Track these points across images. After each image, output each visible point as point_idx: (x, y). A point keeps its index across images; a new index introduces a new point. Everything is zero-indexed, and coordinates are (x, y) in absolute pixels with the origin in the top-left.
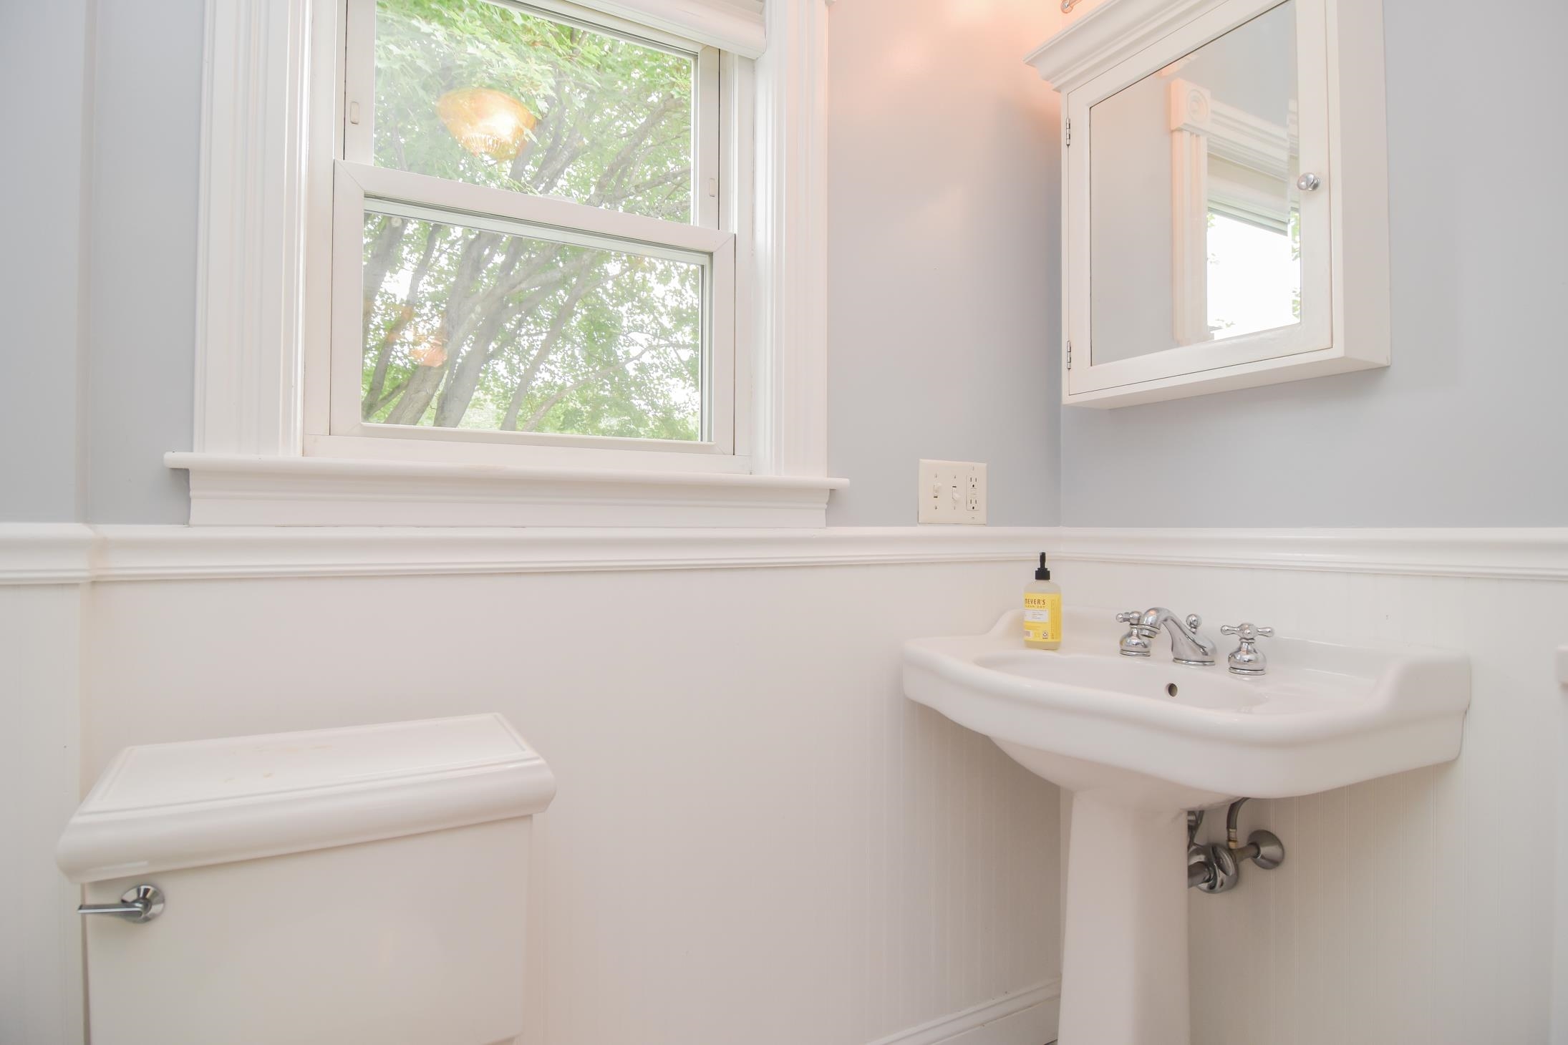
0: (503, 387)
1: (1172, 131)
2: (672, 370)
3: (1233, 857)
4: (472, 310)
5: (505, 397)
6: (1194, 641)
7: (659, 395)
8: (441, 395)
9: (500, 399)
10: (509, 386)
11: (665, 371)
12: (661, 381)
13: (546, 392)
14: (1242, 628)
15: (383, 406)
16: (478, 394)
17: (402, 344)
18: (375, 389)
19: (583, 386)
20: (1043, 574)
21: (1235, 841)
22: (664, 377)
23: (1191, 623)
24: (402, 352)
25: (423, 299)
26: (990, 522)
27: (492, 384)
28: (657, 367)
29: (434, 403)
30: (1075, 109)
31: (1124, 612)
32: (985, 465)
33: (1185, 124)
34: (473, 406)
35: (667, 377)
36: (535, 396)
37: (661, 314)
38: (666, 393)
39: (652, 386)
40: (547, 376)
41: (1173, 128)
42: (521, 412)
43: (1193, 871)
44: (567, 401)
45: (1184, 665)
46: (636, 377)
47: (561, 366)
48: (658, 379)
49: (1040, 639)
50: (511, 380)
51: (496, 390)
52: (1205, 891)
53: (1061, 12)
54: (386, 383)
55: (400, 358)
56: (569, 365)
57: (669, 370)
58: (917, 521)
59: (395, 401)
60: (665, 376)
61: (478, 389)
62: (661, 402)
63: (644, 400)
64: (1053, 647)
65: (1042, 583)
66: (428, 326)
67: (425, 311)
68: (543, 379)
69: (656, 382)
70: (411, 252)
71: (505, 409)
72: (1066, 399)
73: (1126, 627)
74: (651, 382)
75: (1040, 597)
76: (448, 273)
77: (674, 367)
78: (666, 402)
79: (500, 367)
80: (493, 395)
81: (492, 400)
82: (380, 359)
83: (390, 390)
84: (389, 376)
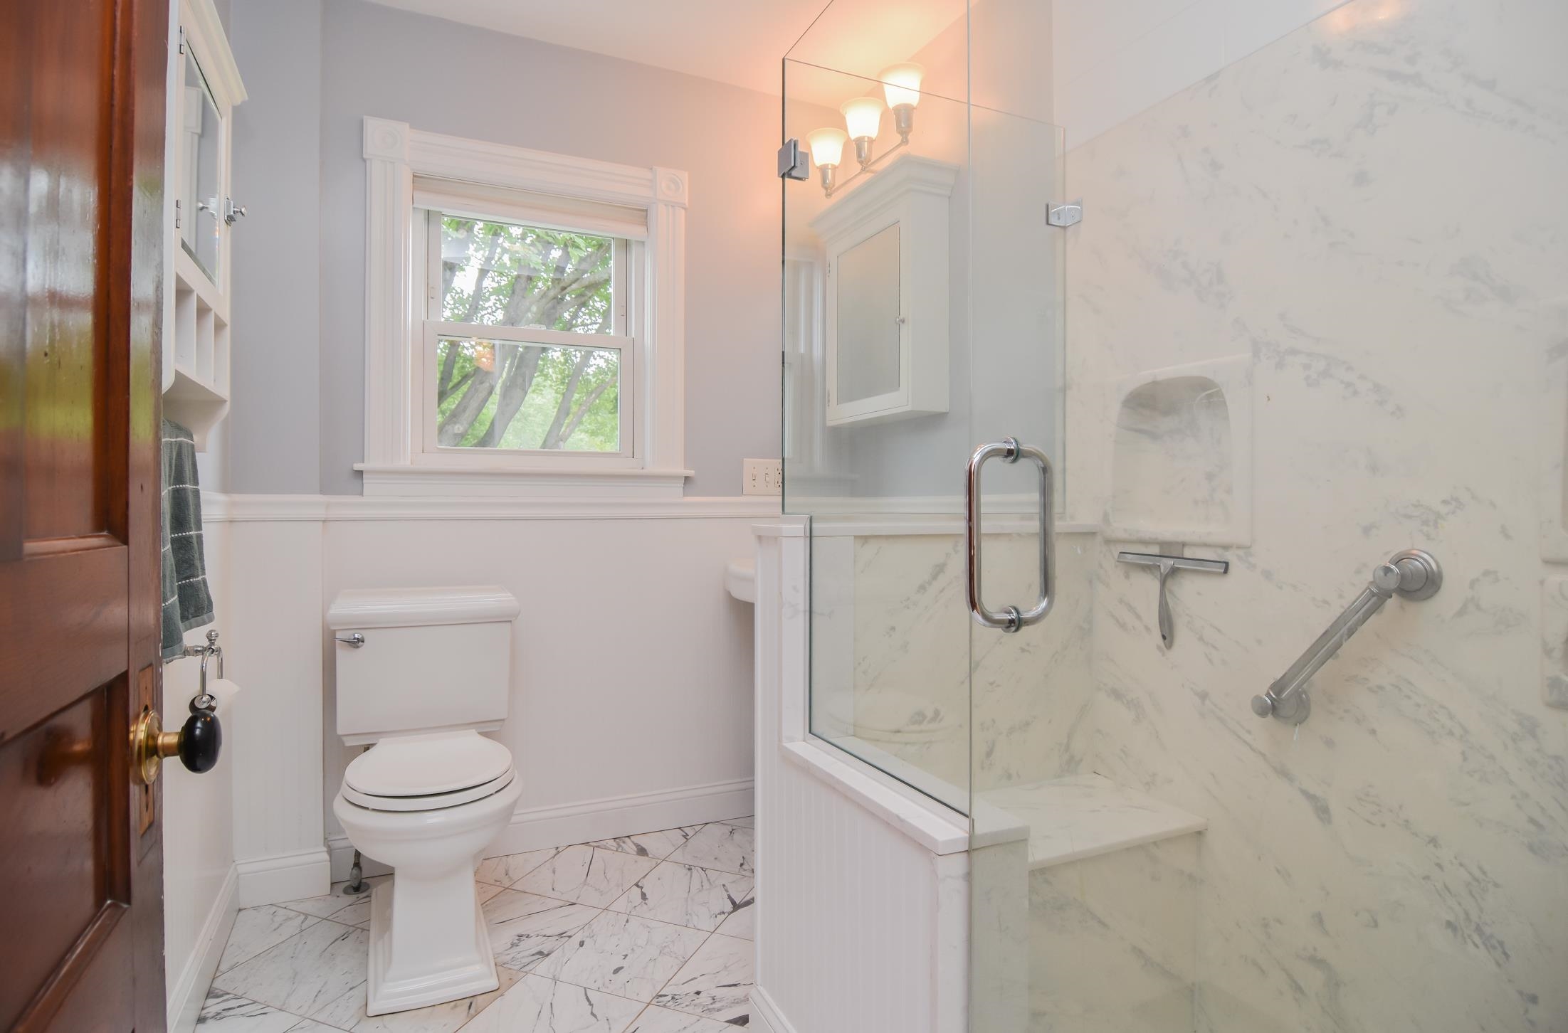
4: (529, 310)
9: (557, 384)
13: (600, 377)
15: (453, 394)
16: (538, 380)
25: (488, 293)
34: (534, 391)
36: (590, 381)
40: (602, 363)
53: (826, 198)
54: (455, 372)
55: (467, 349)
58: (742, 494)
59: (464, 388)
61: (538, 376)
66: (493, 318)
67: (490, 303)
68: (598, 365)
70: (476, 250)
71: (562, 394)
72: (830, 422)
80: (552, 380)
81: (551, 386)
82: (450, 349)
83: (460, 378)
84: (458, 366)
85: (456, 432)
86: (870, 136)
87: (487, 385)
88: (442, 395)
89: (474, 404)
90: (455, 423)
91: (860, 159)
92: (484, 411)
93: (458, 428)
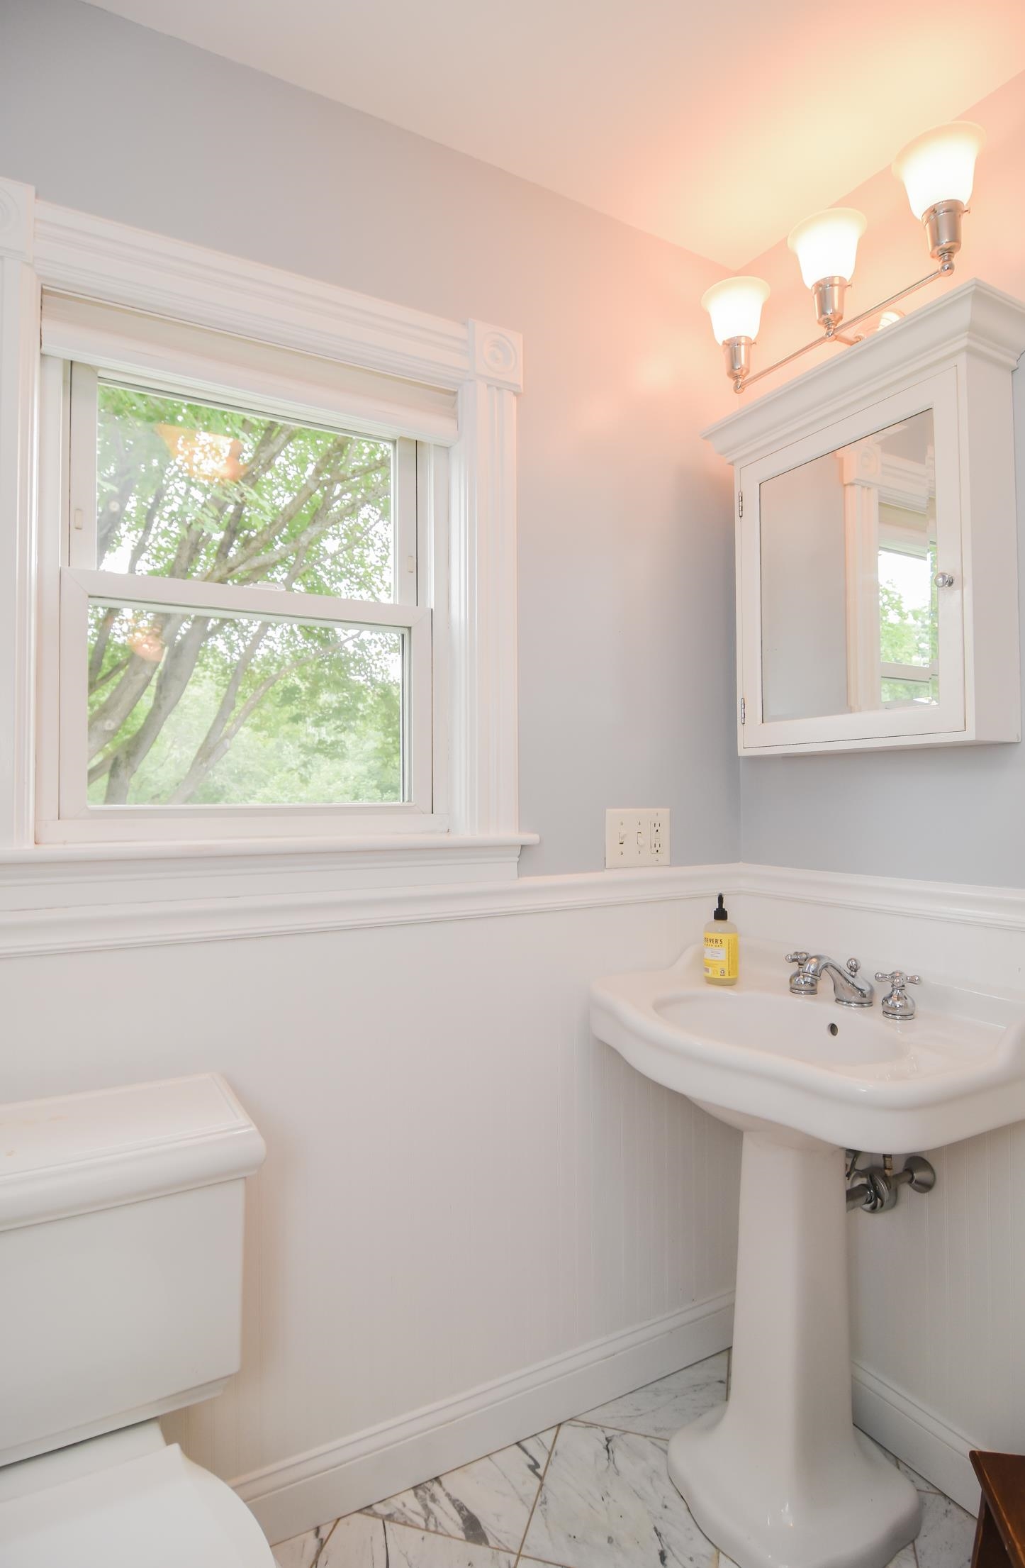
0: (222, 664)
1: (845, 485)
2: (391, 646)
3: (888, 1184)
5: (224, 674)
6: (853, 985)
7: (378, 670)
8: (160, 674)
9: (219, 676)
10: (228, 661)
11: (384, 646)
12: (380, 657)
13: (265, 668)
14: (893, 976)
15: (102, 685)
16: (198, 670)
17: (121, 622)
18: (95, 666)
19: (300, 662)
20: (721, 914)
21: (889, 1169)
22: (383, 653)
23: (851, 967)
24: (121, 629)
26: (672, 864)
27: (211, 660)
28: (376, 642)
29: (154, 683)
30: (747, 484)
31: (792, 953)
32: (668, 810)
33: (857, 479)
34: (194, 681)
35: (386, 652)
37: (379, 590)
38: (385, 668)
39: (371, 661)
41: (845, 483)
42: (240, 689)
43: (851, 1195)
44: (287, 677)
45: (845, 1007)
46: (355, 653)
47: (280, 642)
48: (377, 654)
49: (718, 976)
50: (230, 657)
51: (215, 666)
52: (867, 1211)
53: (735, 393)
54: (105, 661)
55: (119, 636)
56: (288, 641)
57: (387, 646)
58: (603, 866)
59: (116, 679)
60: (384, 651)
61: (198, 666)
62: (379, 678)
63: (363, 676)
64: (730, 983)
65: (720, 923)
69: (375, 657)
70: (129, 530)
71: (225, 686)
72: (742, 752)
73: (794, 967)
74: (370, 657)
75: (718, 936)
76: (167, 551)
77: (393, 643)
78: (385, 677)
79: (219, 643)
80: (212, 671)
81: (211, 677)
82: (99, 636)
83: (110, 668)
84: (108, 654)
85: (107, 728)
86: (842, 275)
87: (142, 676)
88: (92, 686)
89: (127, 698)
90: (106, 719)
91: (824, 317)
92: (139, 704)
93: (109, 725)
